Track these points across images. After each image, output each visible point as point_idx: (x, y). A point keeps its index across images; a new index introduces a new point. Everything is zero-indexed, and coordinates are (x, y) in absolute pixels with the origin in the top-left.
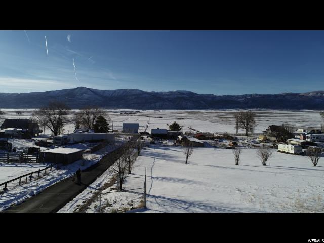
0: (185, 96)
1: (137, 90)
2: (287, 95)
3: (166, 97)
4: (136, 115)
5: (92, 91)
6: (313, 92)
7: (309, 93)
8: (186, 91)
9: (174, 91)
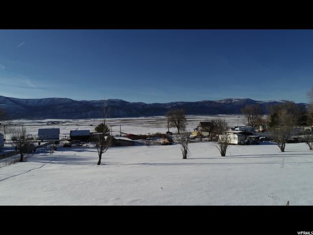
0: (117, 104)
1: (66, 99)
2: (205, 102)
3: (97, 105)
4: (64, 124)
5: (11, 100)
6: (224, 100)
7: (222, 101)
8: (117, 100)
9: (106, 99)
